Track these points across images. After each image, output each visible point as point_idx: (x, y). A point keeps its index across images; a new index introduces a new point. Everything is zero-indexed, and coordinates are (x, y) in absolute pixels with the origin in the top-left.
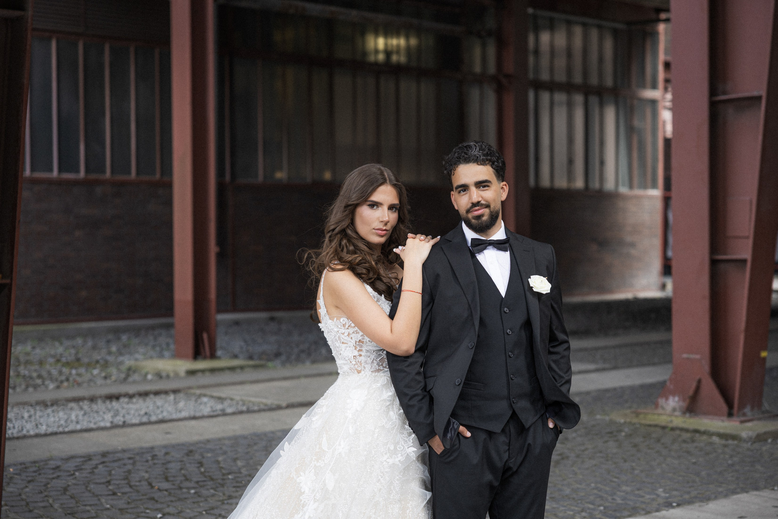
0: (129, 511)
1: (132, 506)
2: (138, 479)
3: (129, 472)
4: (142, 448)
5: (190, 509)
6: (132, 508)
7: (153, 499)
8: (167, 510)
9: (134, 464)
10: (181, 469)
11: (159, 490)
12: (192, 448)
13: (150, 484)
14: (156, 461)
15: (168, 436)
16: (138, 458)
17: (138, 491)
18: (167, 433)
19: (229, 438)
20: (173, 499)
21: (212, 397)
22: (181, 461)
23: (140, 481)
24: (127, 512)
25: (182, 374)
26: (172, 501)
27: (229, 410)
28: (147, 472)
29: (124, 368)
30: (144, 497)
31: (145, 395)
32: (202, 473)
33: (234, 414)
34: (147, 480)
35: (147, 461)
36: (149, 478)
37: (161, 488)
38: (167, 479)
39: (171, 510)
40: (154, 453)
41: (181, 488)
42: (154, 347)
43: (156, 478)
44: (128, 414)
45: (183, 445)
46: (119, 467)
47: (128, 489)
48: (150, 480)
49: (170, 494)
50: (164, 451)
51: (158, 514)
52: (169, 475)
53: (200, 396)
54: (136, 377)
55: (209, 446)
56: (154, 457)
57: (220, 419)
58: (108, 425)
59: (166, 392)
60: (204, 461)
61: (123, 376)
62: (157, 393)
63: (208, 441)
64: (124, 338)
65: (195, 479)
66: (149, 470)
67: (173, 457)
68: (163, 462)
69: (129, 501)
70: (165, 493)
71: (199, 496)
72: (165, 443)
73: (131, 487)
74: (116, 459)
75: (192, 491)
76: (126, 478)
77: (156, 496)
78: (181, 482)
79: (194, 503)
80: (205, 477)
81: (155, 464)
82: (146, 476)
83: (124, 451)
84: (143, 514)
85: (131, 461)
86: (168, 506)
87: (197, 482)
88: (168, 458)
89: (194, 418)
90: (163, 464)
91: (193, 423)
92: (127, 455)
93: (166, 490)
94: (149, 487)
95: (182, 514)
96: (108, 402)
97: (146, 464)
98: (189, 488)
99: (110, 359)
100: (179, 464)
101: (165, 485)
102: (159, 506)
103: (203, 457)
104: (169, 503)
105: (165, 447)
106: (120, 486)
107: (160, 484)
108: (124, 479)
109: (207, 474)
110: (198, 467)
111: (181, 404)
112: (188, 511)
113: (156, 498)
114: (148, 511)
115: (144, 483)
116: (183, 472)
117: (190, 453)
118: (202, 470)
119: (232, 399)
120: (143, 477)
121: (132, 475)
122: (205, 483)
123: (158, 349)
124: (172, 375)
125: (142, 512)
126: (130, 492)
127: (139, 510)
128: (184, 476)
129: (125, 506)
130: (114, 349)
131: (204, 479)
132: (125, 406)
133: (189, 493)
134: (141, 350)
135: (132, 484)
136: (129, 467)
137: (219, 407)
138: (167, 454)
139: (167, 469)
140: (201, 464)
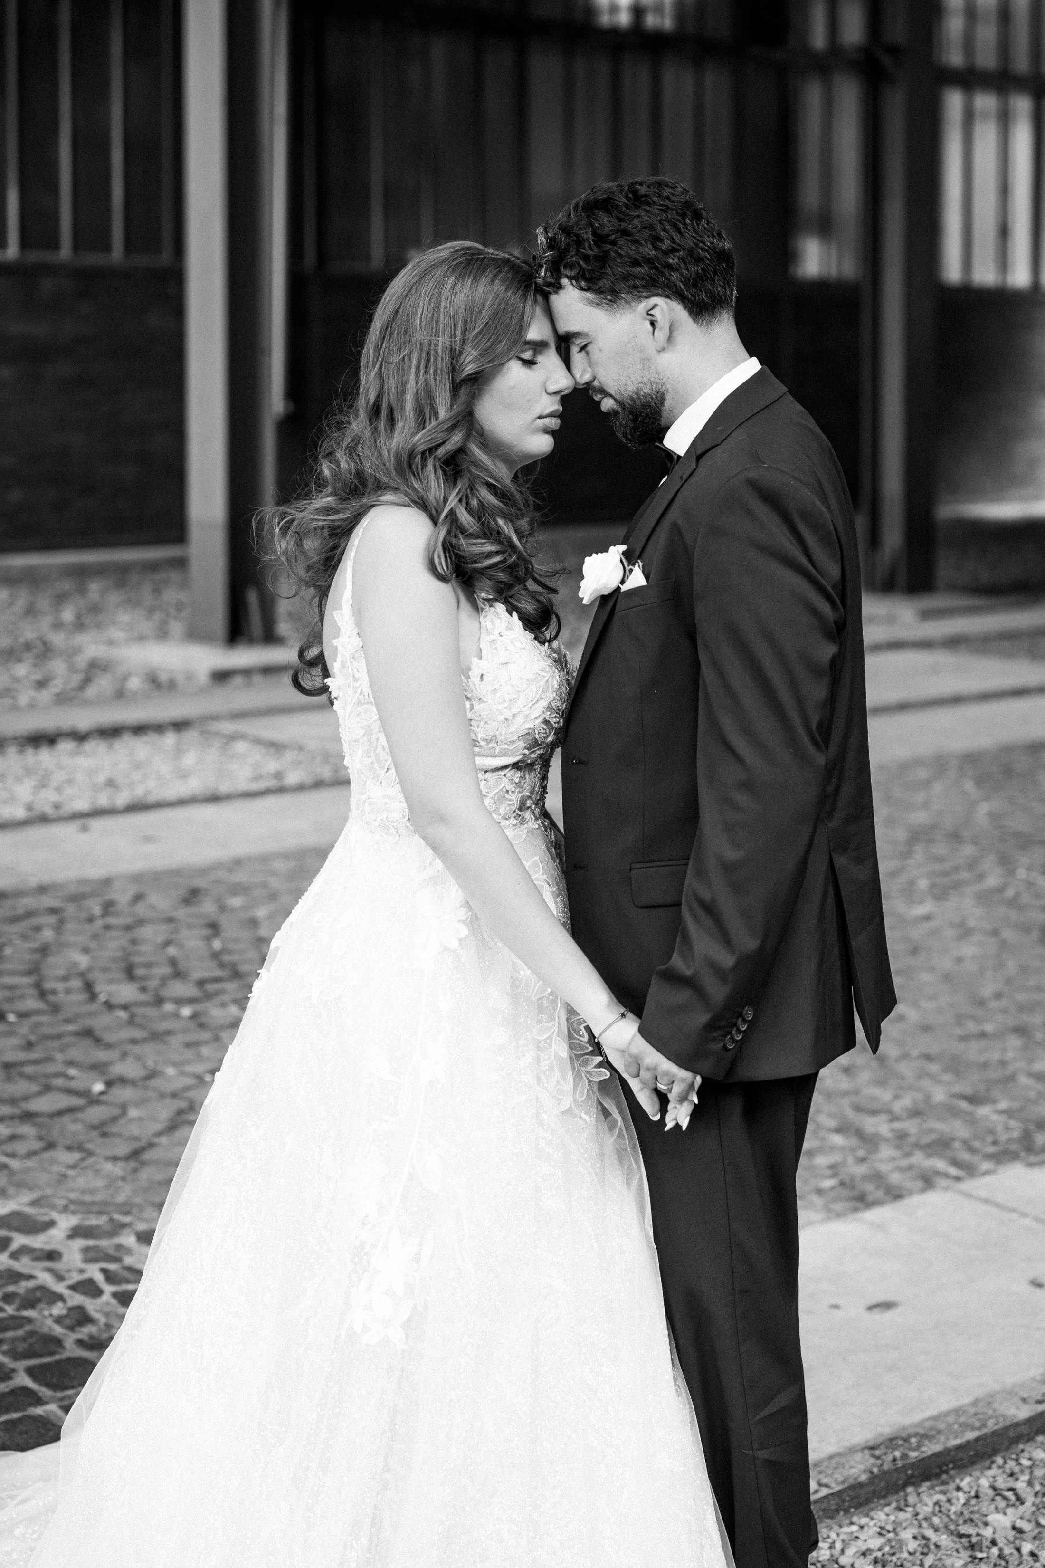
0: (29, 1070)
1: (35, 1055)
2: (61, 972)
3: (44, 950)
4: (84, 882)
5: (174, 1064)
6: (35, 1062)
7: (88, 1033)
8: (119, 1069)
9: (59, 928)
10: (168, 943)
11: (109, 1006)
12: (199, 882)
13: (89, 987)
14: (111, 920)
15: (150, 848)
16: (71, 909)
17: (55, 1009)
18: (148, 839)
19: (286, 856)
20: (138, 1034)
21: (258, 741)
22: (170, 920)
23: (66, 978)
24: (22, 1075)
25: (203, 679)
26: (134, 1041)
27: (293, 778)
28: (86, 950)
29: (82, 661)
30: (71, 1028)
31: (111, 733)
32: (215, 955)
33: (301, 788)
34: (82, 975)
35: (91, 919)
36: (90, 969)
37: (114, 1000)
38: (130, 973)
39: (128, 1068)
40: (108, 897)
41: (159, 1001)
42: (151, 611)
43: (105, 970)
44: (70, 782)
45: (176, 873)
46: (24, 937)
47: (32, 1003)
48: (90, 976)
49: (131, 1022)
50: (132, 890)
51: (96, 1081)
52: (137, 959)
53: (234, 737)
54: (103, 684)
55: (240, 877)
56: (108, 907)
57: (270, 802)
58: (20, 813)
59: (159, 728)
60: (224, 920)
61: (77, 679)
62: (139, 729)
63: (238, 863)
64: (94, 587)
65: (197, 975)
66: (93, 945)
67: (152, 907)
68: (128, 921)
69: (33, 1038)
70: (122, 1014)
71: (202, 1026)
72: (138, 866)
73: (43, 994)
74: (20, 911)
75: (186, 1011)
76: (35, 970)
77: (100, 1022)
78: (164, 981)
79: (188, 1045)
80: (222, 965)
81: (108, 927)
82: (83, 961)
83: (42, 889)
84: (59, 1082)
85: (51, 919)
86: (124, 1055)
87: (201, 983)
88: (141, 910)
89: (214, 798)
90: (128, 928)
91: (208, 812)
92: (48, 901)
93: (125, 1007)
94: (83, 997)
95: (153, 1083)
96: (30, 751)
97: (89, 928)
98: (180, 1002)
99: (58, 639)
100: (164, 927)
101: (127, 992)
102: (101, 1055)
103: (222, 908)
104: (129, 1047)
105: (137, 878)
106: (18, 992)
107: (112, 988)
108: (29, 973)
109: (226, 958)
110: (208, 939)
111: (190, 759)
112: (171, 1071)
113: (98, 1033)
114: (72, 1072)
115: (76, 983)
116: (172, 951)
117: (192, 896)
118: (217, 945)
119: (301, 748)
120: (75, 964)
121: (51, 960)
122: (218, 986)
123: (157, 616)
124: (181, 681)
125: (58, 1075)
126: (38, 1012)
127: (50, 1068)
128: (173, 962)
129: (21, 1056)
130: (68, 615)
131: (218, 973)
132: (67, 761)
133: (177, 1016)
134: (125, 617)
135: (48, 985)
136: (48, 935)
137: (272, 765)
138: (138, 898)
139: (134, 942)
140: (214, 928)
